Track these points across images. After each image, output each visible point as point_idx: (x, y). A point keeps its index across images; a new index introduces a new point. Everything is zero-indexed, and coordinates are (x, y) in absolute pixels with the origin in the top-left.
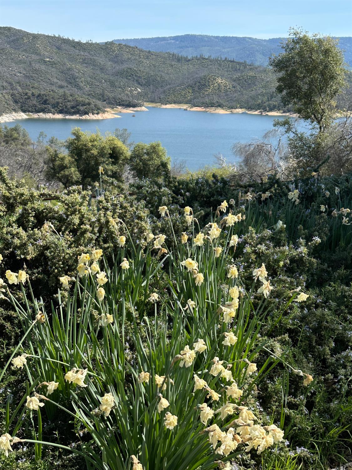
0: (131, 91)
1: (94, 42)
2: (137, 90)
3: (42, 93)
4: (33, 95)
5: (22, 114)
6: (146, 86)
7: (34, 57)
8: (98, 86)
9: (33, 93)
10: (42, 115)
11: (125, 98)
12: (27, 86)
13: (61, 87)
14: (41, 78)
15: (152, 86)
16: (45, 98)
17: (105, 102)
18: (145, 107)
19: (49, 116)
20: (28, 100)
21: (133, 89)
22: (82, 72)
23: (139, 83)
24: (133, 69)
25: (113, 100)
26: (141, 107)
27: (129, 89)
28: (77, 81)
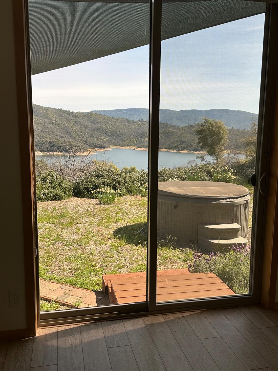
0: (102, 139)
1: (81, 112)
2: (106, 139)
3: (52, 140)
4: (46, 141)
5: (40, 152)
6: (111, 137)
7: (46, 120)
8: (84, 136)
9: (46, 140)
10: (51, 153)
11: (99, 143)
12: (42, 136)
13: (62, 137)
14: (51, 132)
15: (114, 136)
16: (53, 143)
17: (88, 145)
18: (111, 148)
19: (55, 153)
20: (44, 145)
21: (104, 138)
22: (74, 128)
23: (107, 135)
24: (104, 127)
25: (92, 144)
26: (108, 148)
27: (102, 138)
28: (72, 134)
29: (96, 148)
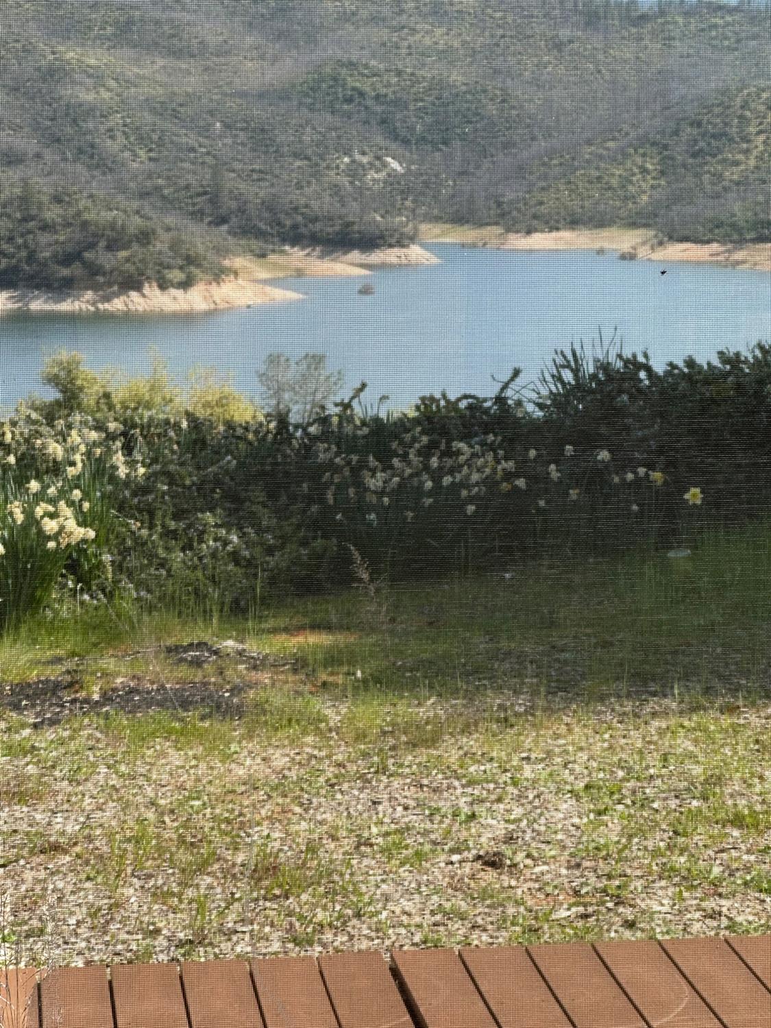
0: (355, 171)
2: (385, 165)
6: (429, 147)
8: (193, 150)
11: (322, 204)
15: (457, 144)
17: (225, 228)
18: (424, 246)
21: (365, 160)
22: (113, 84)
23: (395, 136)
24: (366, 66)
25: (266, 215)
26: (403, 246)
27: (346, 160)
28: (90, 132)
29: (293, 246)
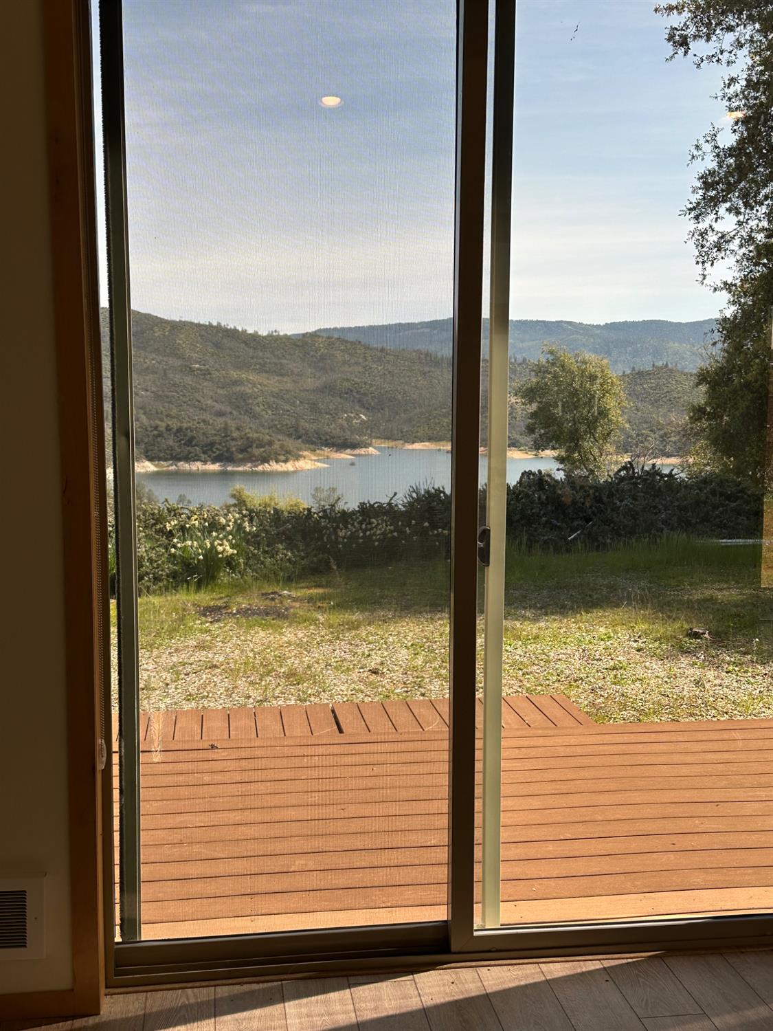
0: (349, 420)
1: (281, 334)
2: (360, 417)
3: (185, 425)
4: (168, 429)
5: (147, 464)
6: (377, 411)
7: (171, 361)
8: (288, 411)
9: (168, 425)
10: (184, 466)
11: (338, 432)
12: (157, 413)
13: (220, 414)
14: (184, 399)
15: (386, 409)
16: (189, 434)
17: (300, 440)
18: (374, 448)
19: (197, 466)
20: (159, 439)
21: (352, 415)
22: (259, 386)
23: (363, 406)
24: (353, 380)
25: (315, 435)
26: (366, 447)
27: (346, 415)
28: (249, 404)
29: (325, 447)
